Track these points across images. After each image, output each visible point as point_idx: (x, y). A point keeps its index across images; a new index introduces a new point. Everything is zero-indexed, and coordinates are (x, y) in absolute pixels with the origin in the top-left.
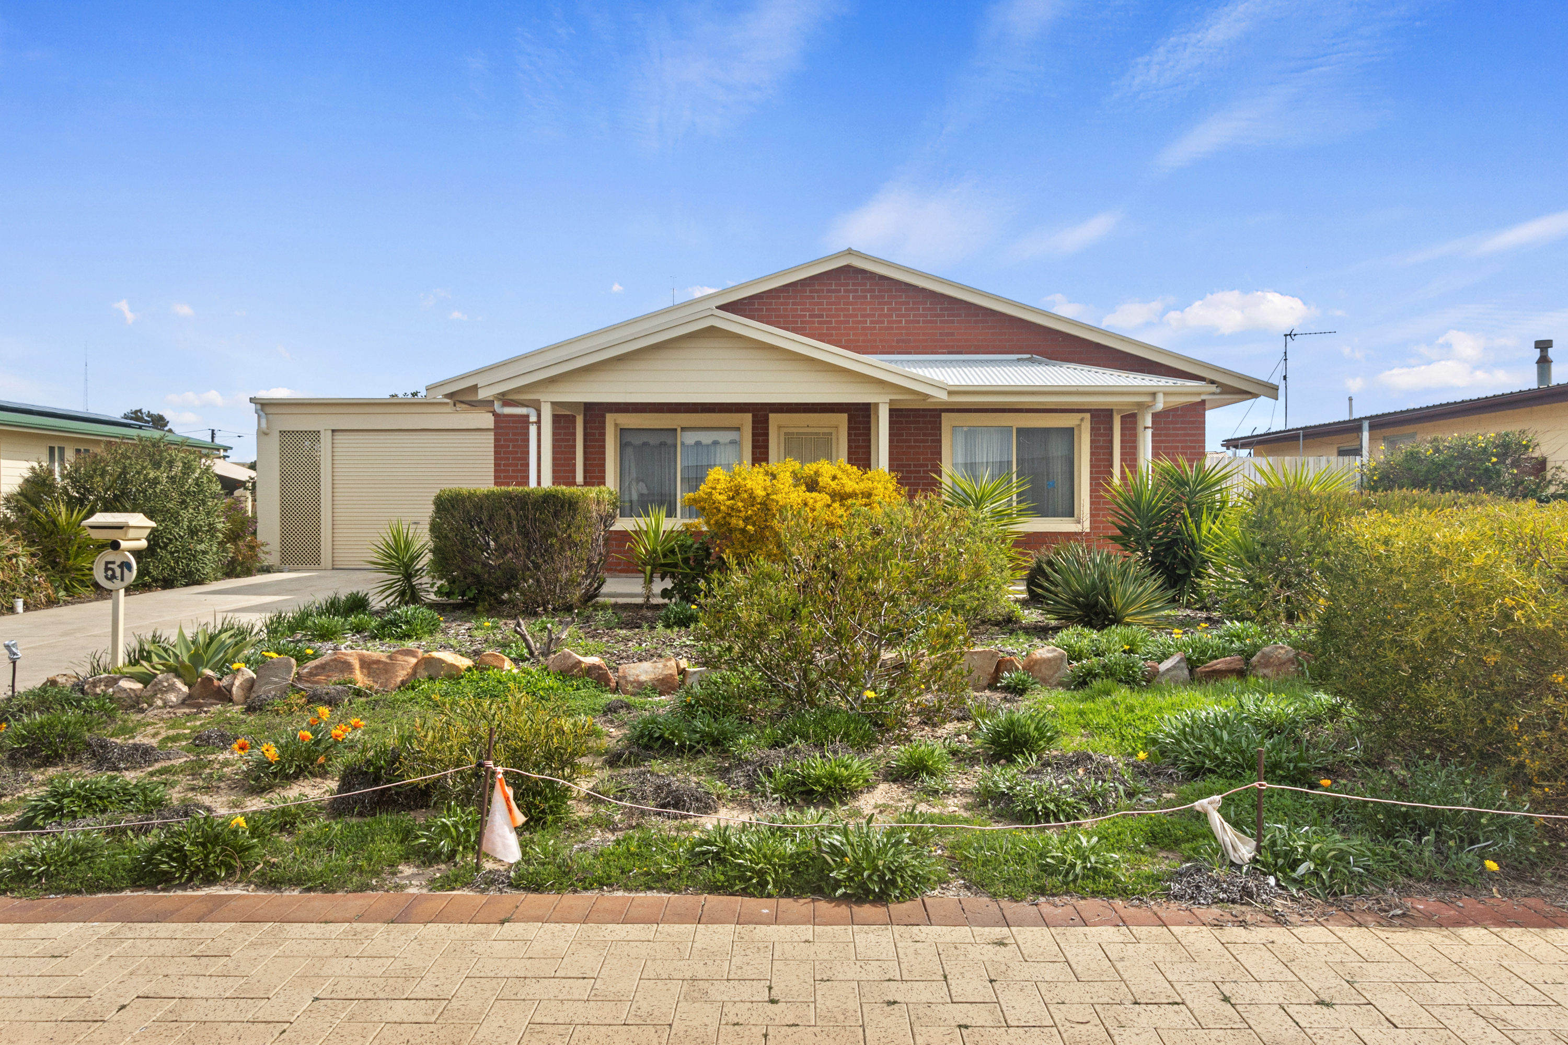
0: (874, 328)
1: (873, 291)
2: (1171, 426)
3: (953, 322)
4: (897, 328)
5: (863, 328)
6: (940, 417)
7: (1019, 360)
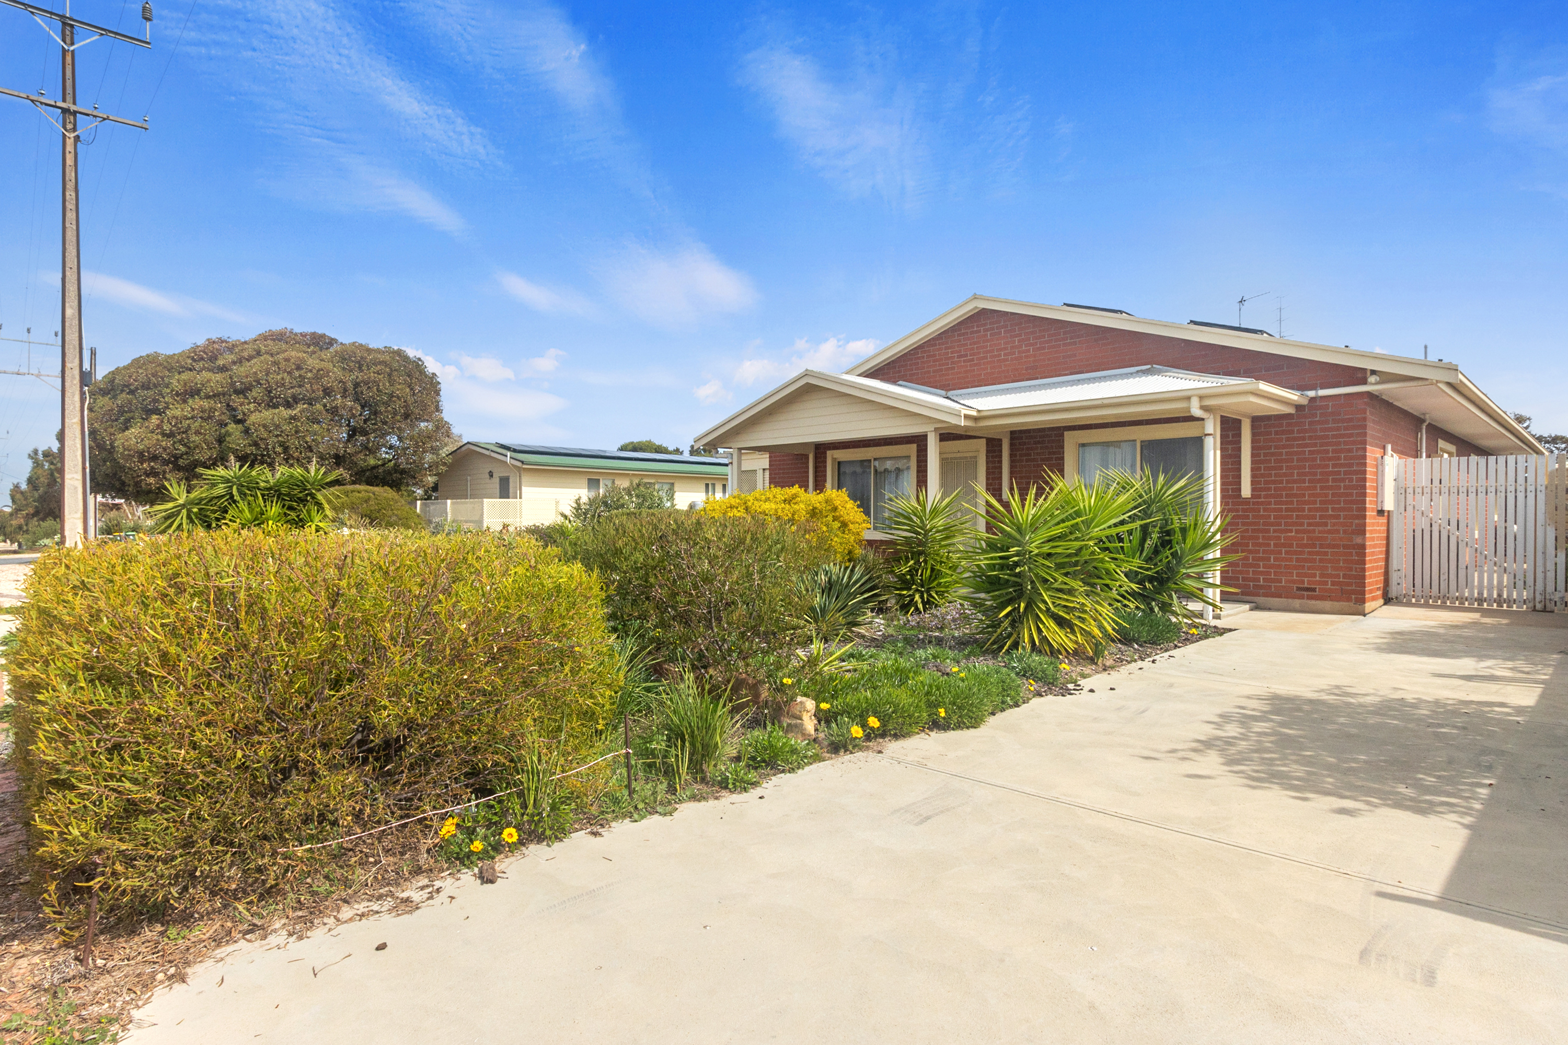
0: (1007, 360)
1: (1006, 326)
2: (1319, 427)
3: (1075, 343)
4: (1026, 357)
5: (999, 361)
6: (1063, 435)
7: (1138, 372)
